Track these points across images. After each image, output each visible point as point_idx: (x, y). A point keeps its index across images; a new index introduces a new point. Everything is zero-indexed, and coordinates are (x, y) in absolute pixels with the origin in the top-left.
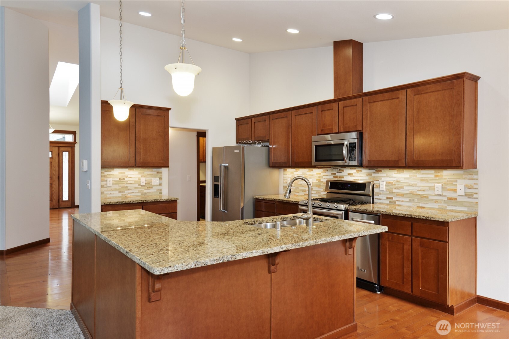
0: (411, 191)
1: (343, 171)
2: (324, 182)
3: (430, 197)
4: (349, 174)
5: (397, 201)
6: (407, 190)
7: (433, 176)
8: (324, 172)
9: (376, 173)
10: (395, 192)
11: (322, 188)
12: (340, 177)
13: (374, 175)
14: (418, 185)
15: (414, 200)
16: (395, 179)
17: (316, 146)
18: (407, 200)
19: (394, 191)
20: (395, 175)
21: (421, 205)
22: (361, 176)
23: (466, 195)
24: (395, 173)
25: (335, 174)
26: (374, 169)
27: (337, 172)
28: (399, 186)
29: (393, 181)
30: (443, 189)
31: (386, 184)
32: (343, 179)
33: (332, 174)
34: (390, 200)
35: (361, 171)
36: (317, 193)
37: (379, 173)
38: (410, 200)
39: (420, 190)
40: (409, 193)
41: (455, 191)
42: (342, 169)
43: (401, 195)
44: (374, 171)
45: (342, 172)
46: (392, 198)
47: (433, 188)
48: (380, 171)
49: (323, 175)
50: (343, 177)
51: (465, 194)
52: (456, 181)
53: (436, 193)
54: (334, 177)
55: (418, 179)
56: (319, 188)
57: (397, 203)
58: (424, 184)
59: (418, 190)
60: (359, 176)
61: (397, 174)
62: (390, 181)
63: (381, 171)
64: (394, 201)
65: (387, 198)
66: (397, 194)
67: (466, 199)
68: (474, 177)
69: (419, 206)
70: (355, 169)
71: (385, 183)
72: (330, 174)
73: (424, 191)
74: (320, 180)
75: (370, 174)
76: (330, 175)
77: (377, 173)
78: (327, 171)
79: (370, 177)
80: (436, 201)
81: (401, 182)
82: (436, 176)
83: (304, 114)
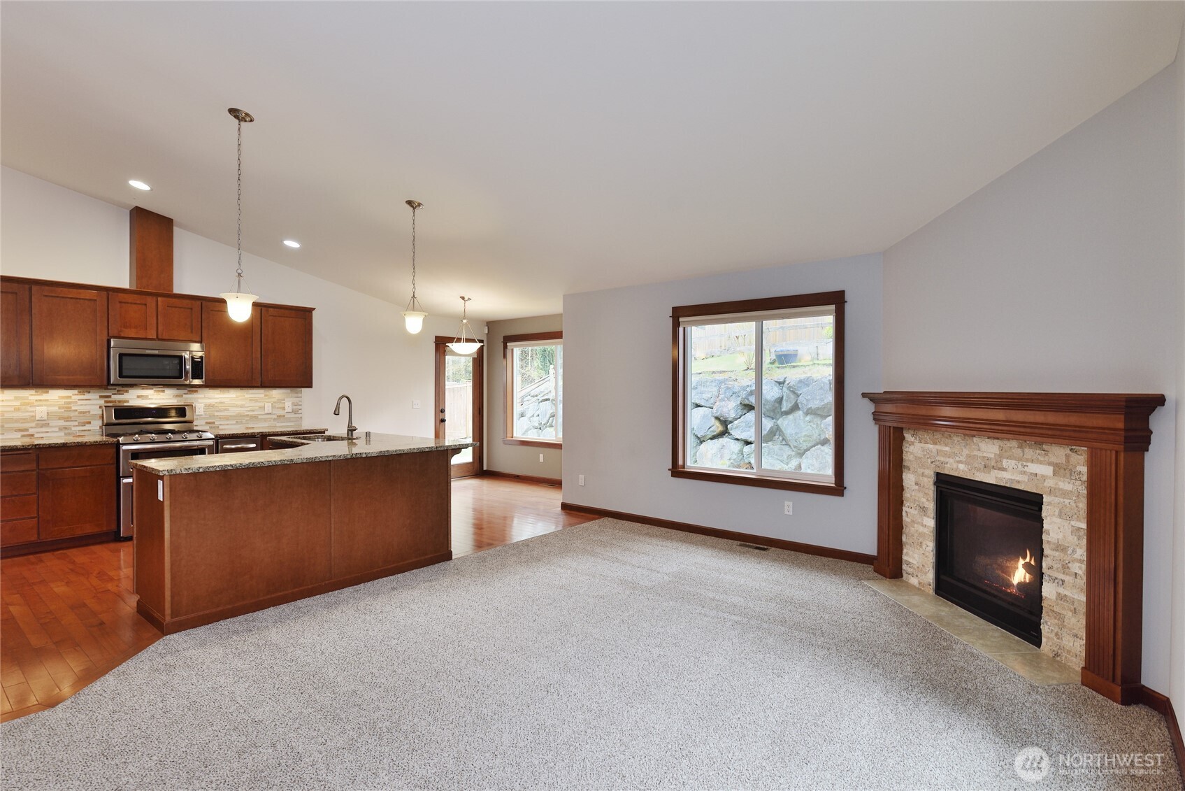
1: (127, 392)
2: (79, 410)
3: (260, 417)
4: (138, 397)
5: (221, 425)
6: (233, 411)
7: (263, 396)
8: (81, 395)
9: (190, 394)
12: (119, 401)
13: (184, 396)
14: (247, 405)
16: (217, 400)
17: (121, 356)
18: (234, 422)
19: (216, 414)
20: (217, 396)
21: (250, 426)
23: (293, 412)
25: (110, 397)
27: (113, 394)
28: (223, 407)
29: (215, 403)
30: (273, 407)
31: (206, 406)
32: (126, 404)
33: (101, 397)
34: (211, 425)
35: (163, 391)
37: (194, 394)
39: (248, 411)
41: (284, 408)
42: (126, 389)
43: (227, 418)
44: (186, 391)
45: (125, 394)
46: (214, 423)
47: (262, 408)
48: (196, 391)
50: (128, 402)
52: (284, 400)
53: (266, 412)
54: (106, 402)
55: (246, 399)
56: (67, 421)
57: (221, 427)
58: (253, 404)
59: (246, 411)
61: (221, 394)
62: (211, 403)
63: (198, 392)
64: (217, 425)
65: (207, 423)
66: (222, 417)
67: (293, 415)
68: (300, 395)
69: (247, 427)
71: (203, 405)
72: (98, 397)
73: (253, 411)
74: (71, 407)
76: (97, 399)
78: (89, 392)
79: (179, 399)
80: (265, 420)
81: (226, 403)
82: (265, 396)
83: (71, 298)
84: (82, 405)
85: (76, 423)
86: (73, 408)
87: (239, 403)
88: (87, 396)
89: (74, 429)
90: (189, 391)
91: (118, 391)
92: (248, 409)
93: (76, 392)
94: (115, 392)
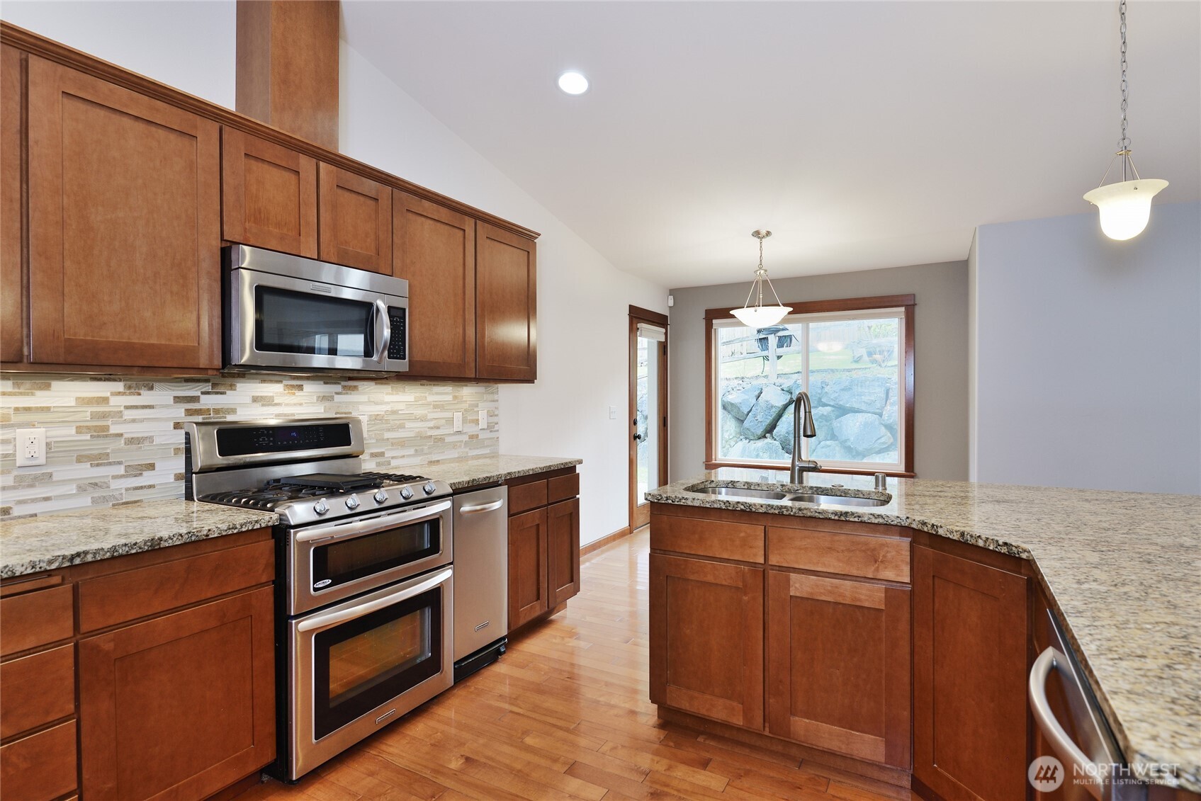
0: (417, 430)
1: (232, 387)
2: (126, 436)
3: (448, 439)
4: (255, 399)
5: (393, 458)
6: (411, 429)
7: (449, 398)
8: (131, 394)
9: (344, 394)
10: (388, 439)
11: (120, 463)
12: (217, 411)
13: (337, 398)
14: (430, 416)
15: (422, 450)
16: (388, 408)
17: (264, 293)
18: (412, 451)
19: (387, 435)
20: (388, 398)
21: (435, 458)
22: (301, 404)
24: (387, 394)
25: (194, 399)
26: (339, 384)
27: (203, 393)
28: (396, 422)
29: (383, 413)
30: (464, 421)
31: (370, 420)
32: (230, 418)
33: (178, 399)
34: (377, 460)
35: (300, 387)
36: (82, 489)
37: (351, 394)
38: (416, 450)
39: (432, 428)
40: (415, 437)
41: (477, 422)
43: (401, 443)
44: (338, 388)
45: (228, 392)
46: (382, 454)
47: (450, 421)
48: (355, 388)
49: (127, 407)
50: (233, 411)
51: (488, 426)
52: (477, 406)
53: (455, 430)
54: (189, 412)
55: (429, 404)
56: (98, 465)
58: (437, 414)
59: (429, 428)
60: (295, 404)
61: (392, 394)
62: (379, 413)
63: (357, 389)
64: (387, 460)
65: (372, 455)
66: (394, 441)
67: (487, 434)
68: (496, 397)
69: (430, 460)
70: (280, 382)
73: (438, 428)
74: (106, 428)
75: (325, 398)
76: (167, 406)
77: (347, 393)
78: (151, 388)
79: (327, 404)
80: (454, 445)
81: (400, 412)
82: (455, 397)
83: (137, 118)
84: (134, 421)
85: (121, 470)
86: (114, 429)
87: (419, 412)
88: (146, 397)
89: (114, 484)
90: (344, 387)
91: (214, 385)
92: (431, 424)
93: (119, 386)
94: (208, 387)
